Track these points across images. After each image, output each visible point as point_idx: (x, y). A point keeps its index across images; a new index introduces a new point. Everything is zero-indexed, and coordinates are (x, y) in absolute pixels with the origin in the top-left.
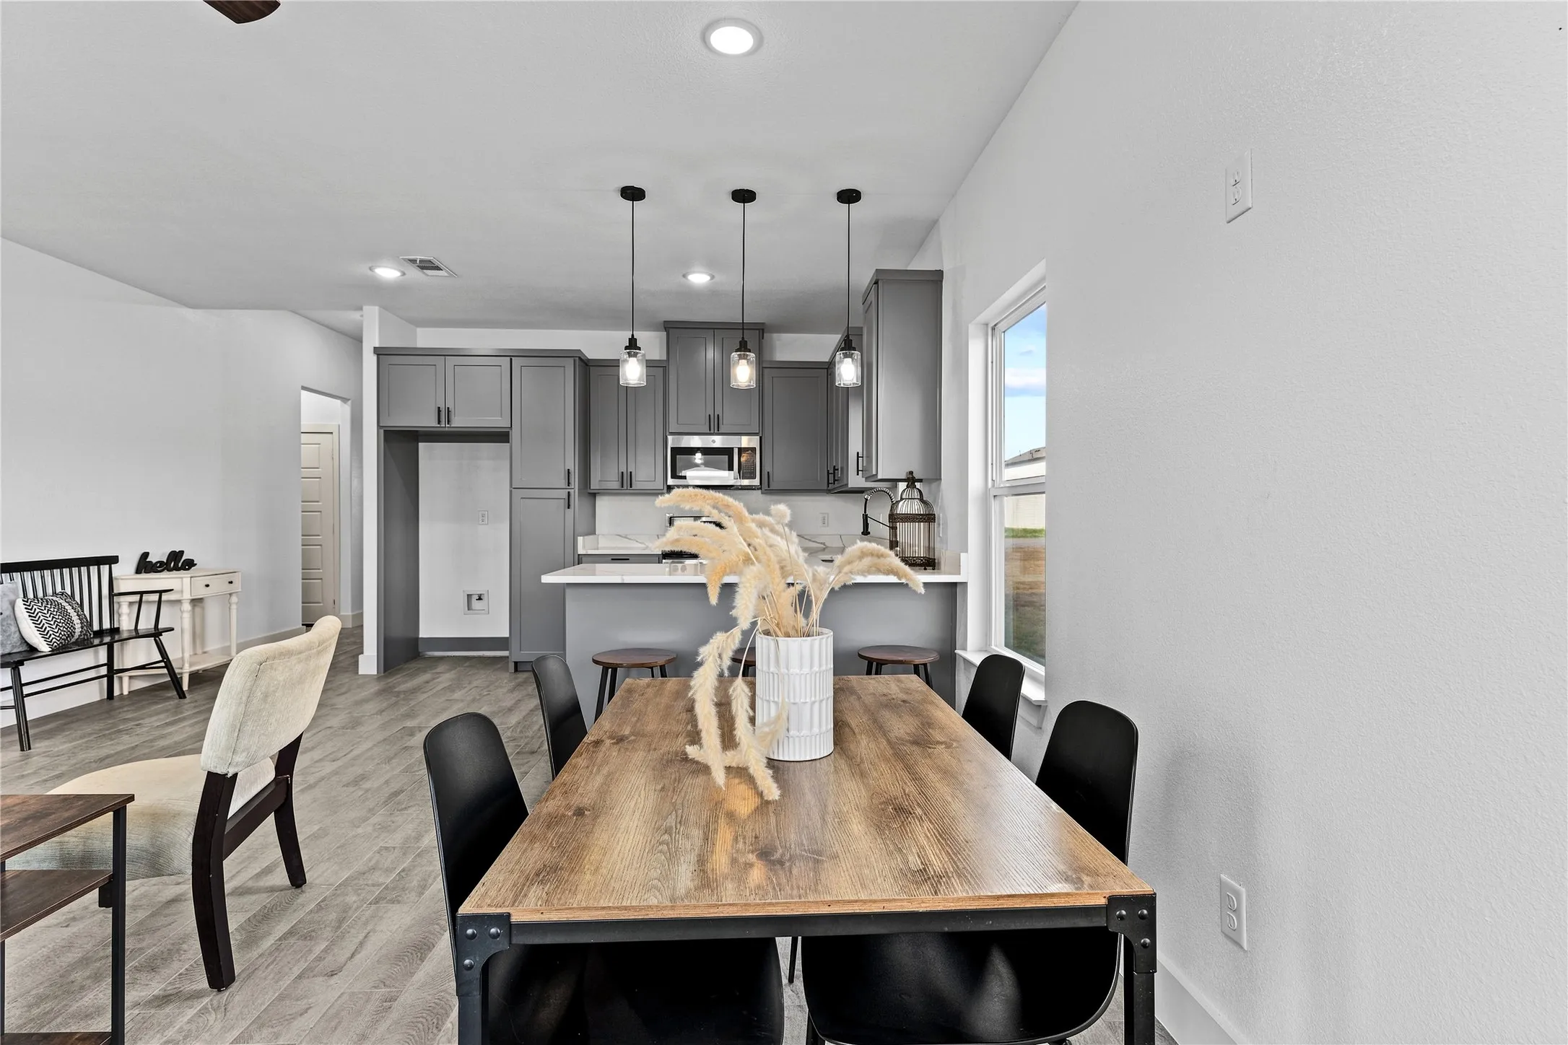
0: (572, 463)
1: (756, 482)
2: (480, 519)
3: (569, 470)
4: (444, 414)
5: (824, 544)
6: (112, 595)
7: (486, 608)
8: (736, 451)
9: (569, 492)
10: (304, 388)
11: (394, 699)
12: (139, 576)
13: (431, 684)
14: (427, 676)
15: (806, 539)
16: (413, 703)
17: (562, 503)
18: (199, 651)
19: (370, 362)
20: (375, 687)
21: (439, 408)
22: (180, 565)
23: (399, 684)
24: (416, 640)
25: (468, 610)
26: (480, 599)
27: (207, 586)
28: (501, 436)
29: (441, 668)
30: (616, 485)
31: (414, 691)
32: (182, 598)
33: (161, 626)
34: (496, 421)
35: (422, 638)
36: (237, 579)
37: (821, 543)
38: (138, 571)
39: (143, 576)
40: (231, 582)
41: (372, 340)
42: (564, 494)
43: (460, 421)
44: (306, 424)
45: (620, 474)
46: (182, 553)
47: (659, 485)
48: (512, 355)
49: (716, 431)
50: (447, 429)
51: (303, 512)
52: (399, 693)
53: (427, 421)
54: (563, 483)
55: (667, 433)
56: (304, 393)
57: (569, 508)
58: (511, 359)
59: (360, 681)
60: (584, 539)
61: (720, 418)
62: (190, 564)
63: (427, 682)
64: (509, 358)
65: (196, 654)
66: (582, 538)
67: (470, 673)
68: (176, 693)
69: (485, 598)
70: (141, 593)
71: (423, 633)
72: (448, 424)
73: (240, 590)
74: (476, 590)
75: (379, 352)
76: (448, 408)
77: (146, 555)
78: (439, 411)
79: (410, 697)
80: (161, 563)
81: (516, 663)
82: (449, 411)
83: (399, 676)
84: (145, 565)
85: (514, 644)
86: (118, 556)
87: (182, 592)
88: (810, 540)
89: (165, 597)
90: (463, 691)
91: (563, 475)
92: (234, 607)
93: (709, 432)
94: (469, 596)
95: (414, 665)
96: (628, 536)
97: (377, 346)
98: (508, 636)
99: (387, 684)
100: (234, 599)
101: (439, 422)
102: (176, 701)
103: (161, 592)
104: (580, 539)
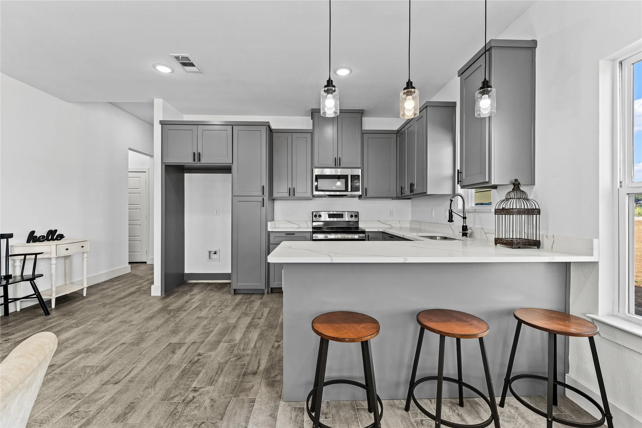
0: (265, 182)
1: (360, 193)
2: (216, 213)
3: (263, 186)
4: (197, 156)
5: (391, 225)
6: (7, 256)
7: (218, 258)
8: (349, 177)
9: (263, 198)
10: (130, 149)
11: (167, 316)
12: (29, 244)
13: (189, 303)
14: (187, 297)
15: (382, 223)
16: (178, 320)
17: (260, 204)
18: (68, 283)
19: (158, 128)
20: (158, 306)
21: (194, 153)
22: (55, 237)
23: (172, 303)
24: (183, 275)
25: (209, 259)
26: (215, 253)
27: (67, 249)
28: (227, 169)
29: (196, 290)
30: (287, 195)
31: (179, 309)
32: (51, 257)
33: (36, 273)
34: (223, 160)
35: (186, 273)
36: (87, 245)
37: (389, 225)
38: (28, 241)
39: (31, 244)
40: (83, 247)
41: (158, 116)
42: (260, 199)
43: (205, 161)
44: (131, 167)
45: (289, 189)
46: (56, 231)
47: (309, 195)
48: (232, 125)
49: (339, 166)
50: (198, 164)
51: (129, 209)
52: (170, 311)
53: (187, 160)
54: (260, 193)
55: (313, 167)
56: (130, 151)
57: (263, 206)
58: (232, 127)
59: (151, 301)
60: (271, 223)
61: (341, 159)
62: (61, 237)
63: (187, 302)
64: (231, 126)
65: (66, 284)
66: (270, 222)
67: (211, 295)
68: (43, 312)
69: (218, 253)
70: (25, 255)
71: (187, 271)
72: (199, 161)
73: (89, 250)
74: (213, 250)
75: (162, 123)
76: (199, 153)
77: (33, 232)
78: (194, 154)
79: (177, 315)
80: (43, 237)
81: (235, 290)
82: (199, 155)
83: (171, 297)
84: (32, 238)
85: (234, 277)
86: (13, 234)
87: (51, 253)
88: (384, 224)
89: (38, 256)
90: (207, 309)
91: (260, 189)
92: (85, 260)
93: (335, 167)
94: (210, 252)
95: (181, 289)
96: (291, 221)
97: (162, 120)
98: (230, 272)
99: (166, 303)
100: (85, 255)
101: (194, 160)
102: (45, 316)
103: (36, 254)
104: (269, 223)
